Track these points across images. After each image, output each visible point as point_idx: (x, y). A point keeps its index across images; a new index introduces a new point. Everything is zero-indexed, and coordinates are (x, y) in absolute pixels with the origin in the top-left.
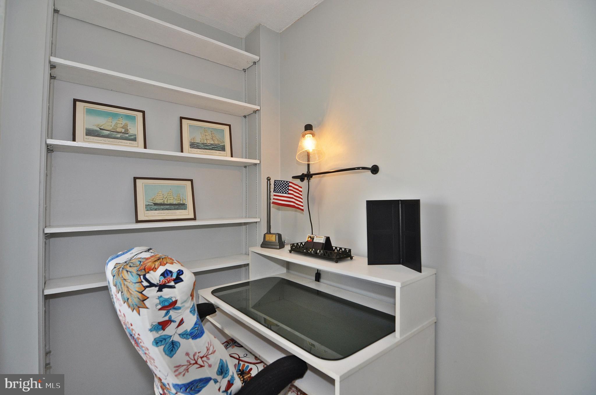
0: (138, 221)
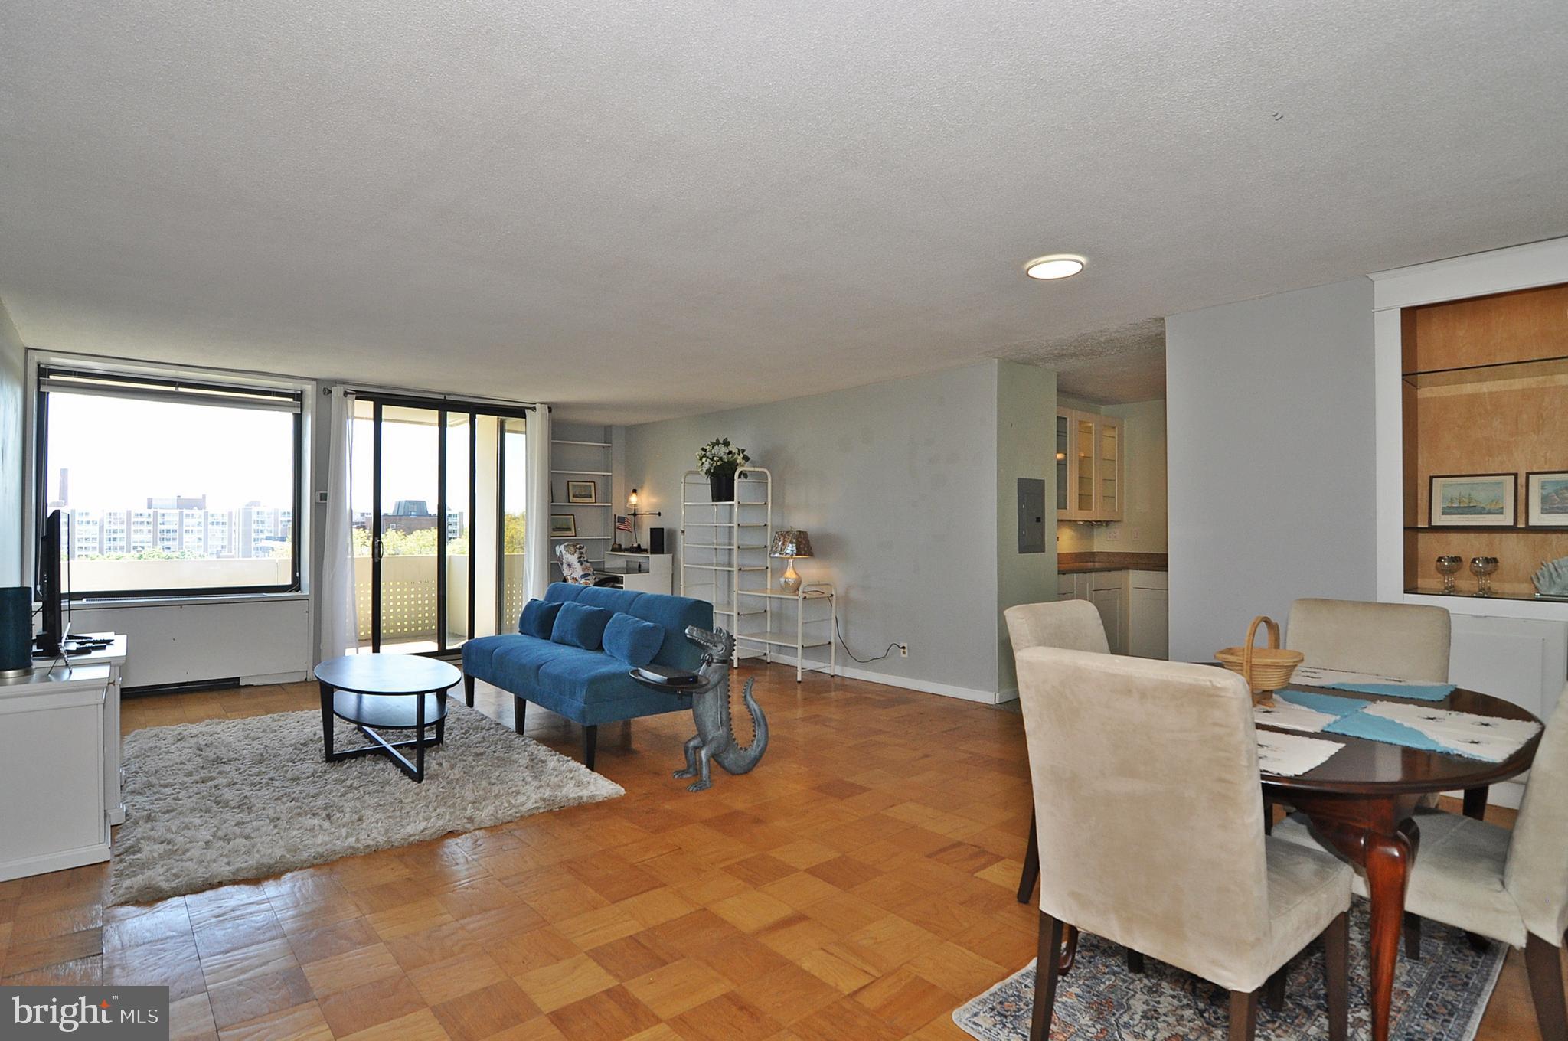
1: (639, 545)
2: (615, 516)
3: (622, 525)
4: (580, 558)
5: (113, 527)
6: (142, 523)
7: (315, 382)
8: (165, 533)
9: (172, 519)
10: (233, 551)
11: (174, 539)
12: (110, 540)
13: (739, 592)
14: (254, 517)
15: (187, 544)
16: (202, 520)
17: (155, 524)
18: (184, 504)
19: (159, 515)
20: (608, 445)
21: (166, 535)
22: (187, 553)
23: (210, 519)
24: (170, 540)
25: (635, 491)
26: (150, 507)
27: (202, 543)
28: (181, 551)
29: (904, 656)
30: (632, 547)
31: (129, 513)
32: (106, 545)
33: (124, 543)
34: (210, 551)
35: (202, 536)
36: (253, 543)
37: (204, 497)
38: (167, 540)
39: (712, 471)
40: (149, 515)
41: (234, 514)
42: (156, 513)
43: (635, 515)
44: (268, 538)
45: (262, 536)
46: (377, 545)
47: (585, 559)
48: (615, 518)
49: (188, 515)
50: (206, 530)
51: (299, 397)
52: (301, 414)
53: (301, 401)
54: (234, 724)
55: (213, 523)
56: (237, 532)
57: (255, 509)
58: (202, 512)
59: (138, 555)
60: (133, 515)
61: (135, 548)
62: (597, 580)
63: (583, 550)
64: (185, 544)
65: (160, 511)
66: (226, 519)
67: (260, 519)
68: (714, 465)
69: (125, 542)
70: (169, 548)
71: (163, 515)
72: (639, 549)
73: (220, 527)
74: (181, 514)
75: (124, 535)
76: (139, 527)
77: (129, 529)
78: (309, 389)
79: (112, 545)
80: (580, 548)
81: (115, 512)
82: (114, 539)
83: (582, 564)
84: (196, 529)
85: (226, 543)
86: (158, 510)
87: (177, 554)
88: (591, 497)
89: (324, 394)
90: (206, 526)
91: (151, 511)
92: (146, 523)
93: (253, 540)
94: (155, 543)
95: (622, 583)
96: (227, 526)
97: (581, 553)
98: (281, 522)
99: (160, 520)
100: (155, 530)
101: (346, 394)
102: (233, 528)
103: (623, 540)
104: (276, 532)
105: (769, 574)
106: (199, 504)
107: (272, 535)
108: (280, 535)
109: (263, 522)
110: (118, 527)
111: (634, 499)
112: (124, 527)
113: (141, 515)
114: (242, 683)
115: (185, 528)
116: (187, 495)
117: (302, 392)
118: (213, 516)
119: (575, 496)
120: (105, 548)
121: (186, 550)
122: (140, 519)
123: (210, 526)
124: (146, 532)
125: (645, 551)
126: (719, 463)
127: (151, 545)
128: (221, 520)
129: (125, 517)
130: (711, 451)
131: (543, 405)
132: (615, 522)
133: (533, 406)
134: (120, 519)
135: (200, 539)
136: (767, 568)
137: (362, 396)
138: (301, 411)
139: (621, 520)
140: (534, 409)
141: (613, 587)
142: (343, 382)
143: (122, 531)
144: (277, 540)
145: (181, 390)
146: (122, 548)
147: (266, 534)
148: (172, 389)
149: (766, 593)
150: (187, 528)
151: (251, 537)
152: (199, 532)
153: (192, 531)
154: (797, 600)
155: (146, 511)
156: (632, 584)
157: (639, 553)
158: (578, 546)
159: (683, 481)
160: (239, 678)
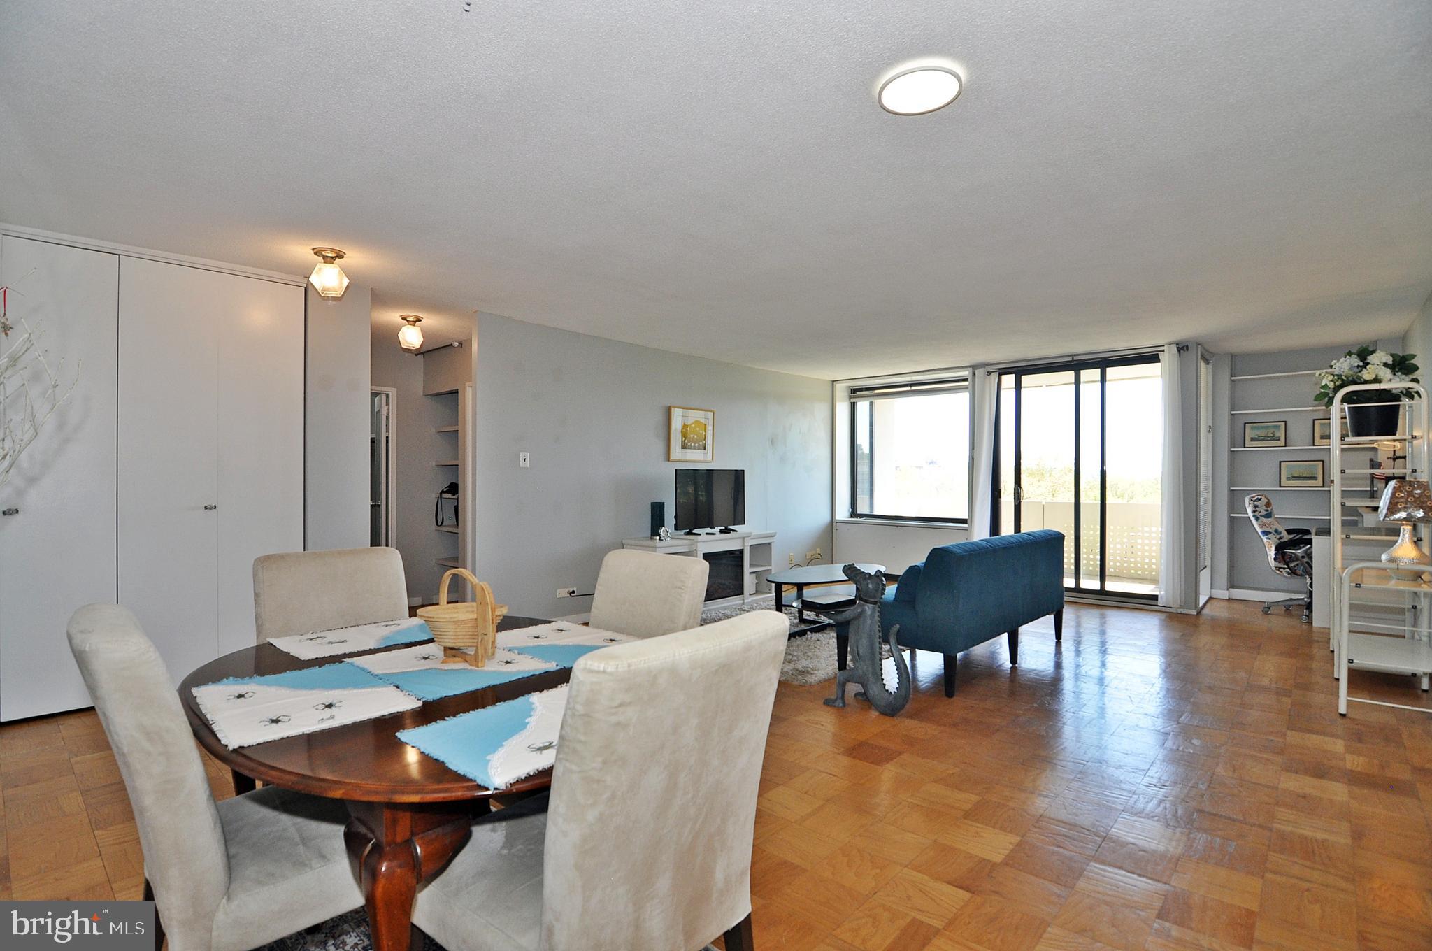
0: (1280, 487)
101: (989, 373)
131: (1171, 346)
137: (1004, 372)
140: (1164, 351)
142: (986, 364)
145: (914, 388)
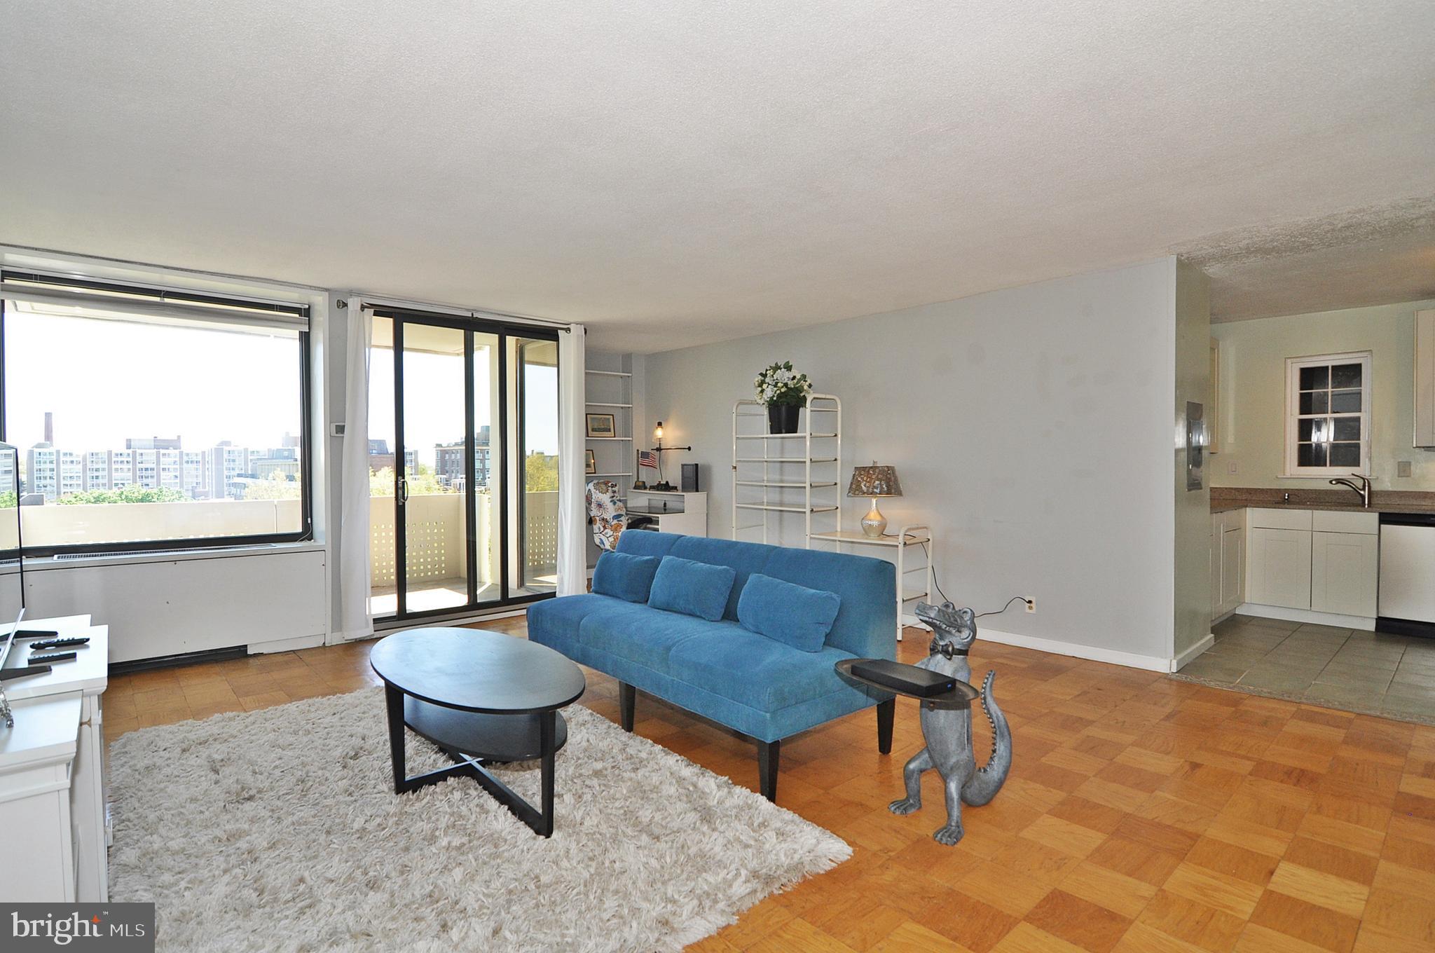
1: (667, 482)
2: (638, 450)
3: (646, 461)
4: (613, 497)
5: (95, 466)
6: (122, 462)
7: (327, 293)
8: (144, 472)
9: (150, 458)
10: (207, 487)
11: (152, 477)
12: (93, 478)
13: (812, 536)
14: (226, 456)
15: (164, 481)
16: (177, 459)
17: (134, 463)
18: (161, 445)
19: (137, 454)
20: (626, 374)
21: (144, 473)
22: (164, 490)
23: (185, 458)
24: (148, 477)
25: (660, 424)
26: (129, 447)
27: (178, 481)
28: (159, 487)
29: (1031, 611)
30: (659, 484)
31: (110, 453)
32: (89, 482)
33: (106, 481)
34: (185, 487)
35: (178, 474)
36: (225, 480)
37: (179, 437)
38: (145, 477)
39: (775, 398)
40: (129, 455)
41: (207, 453)
42: (134, 453)
43: (659, 449)
44: (239, 475)
45: (232, 473)
46: (400, 485)
47: (618, 498)
48: (638, 453)
49: (164, 455)
50: (181, 469)
51: (306, 312)
52: (309, 332)
53: (309, 317)
54: (251, 719)
55: (187, 462)
56: (210, 469)
57: (226, 448)
58: (177, 451)
59: (119, 492)
60: (113, 455)
61: (116, 485)
62: (630, 521)
63: (616, 489)
64: (162, 481)
65: (139, 451)
66: (200, 458)
67: (231, 458)
68: (778, 392)
69: (107, 479)
70: (148, 485)
71: (142, 454)
72: (666, 487)
73: (195, 465)
74: (158, 454)
75: (106, 473)
76: (119, 466)
77: (110, 469)
78: (320, 303)
79: (95, 483)
80: (613, 486)
81: (97, 452)
82: (97, 477)
83: (615, 503)
84: (172, 467)
85: (200, 480)
86: (137, 450)
87: (156, 490)
88: (609, 430)
89: (338, 307)
90: (181, 463)
91: (130, 451)
92: (125, 462)
93: (225, 477)
94: (135, 481)
95: (658, 525)
96: (201, 464)
97: (614, 492)
98: (251, 460)
99: (138, 459)
100: (134, 470)
101: (363, 308)
102: (207, 466)
103: (646, 476)
104: (246, 470)
105: (839, 515)
106: (174, 444)
107: (243, 472)
108: (250, 473)
109: (234, 461)
110: (100, 466)
111: (659, 433)
112: (106, 466)
113: (121, 454)
114: (250, 652)
115: (162, 466)
116: (164, 435)
117: (309, 307)
118: (187, 455)
119: (593, 430)
120: (88, 485)
121: (164, 487)
122: (120, 459)
123: (185, 465)
124: (126, 470)
125: (675, 488)
126: (783, 390)
127: (131, 482)
128: (195, 459)
129: (106, 457)
130: (772, 376)
131: (579, 326)
132: (638, 457)
133: (568, 326)
134: (102, 458)
135: (176, 477)
136: (837, 508)
137: (381, 311)
138: (309, 329)
139: (645, 455)
140: (568, 330)
141: (645, 528)
142: (359, 293)
143: (104, 469)
144: (247, 477)
145: (167, 300)
146: (104, 485)
147: (237, 472)
148: (157, 299)
149: (836, 536)
150: (164, 467)
151: (223, 475)
152: (175, 470)
153: (169, 469)
154: (897, 546)
155: (126, 451)
156: (667, 525)
157: (669, 491)
158: (610, 484)
159: (734, 411)
160: (246, 646)
